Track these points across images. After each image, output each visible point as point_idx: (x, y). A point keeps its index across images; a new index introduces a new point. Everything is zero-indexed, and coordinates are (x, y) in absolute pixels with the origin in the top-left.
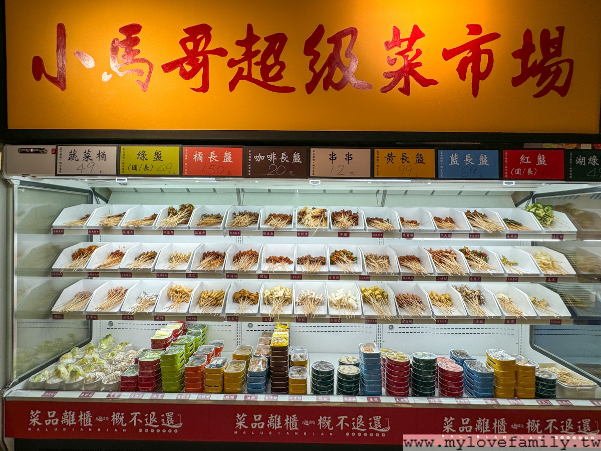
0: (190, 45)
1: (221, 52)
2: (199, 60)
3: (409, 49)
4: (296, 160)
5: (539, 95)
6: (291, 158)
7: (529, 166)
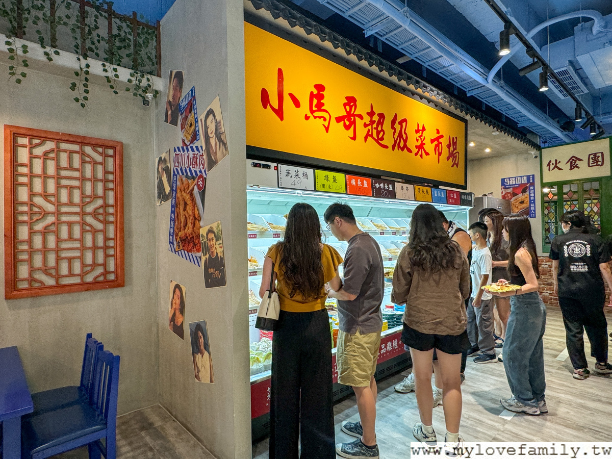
0: (348, 108)
1: (361, 117)
2: (351, 119)
3: (422, 136)
4: (391, 188)
5: (453, 166)
6: (389, 187)
7: (453, 198)
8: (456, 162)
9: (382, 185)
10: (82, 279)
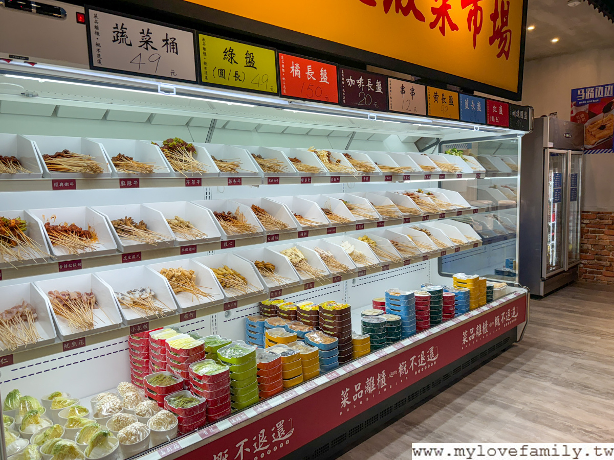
4: (379, 90)
5: (499, 56)
6: (374, 87)
7: (496, 114)
8: (506, 49)
9: (360, 82)
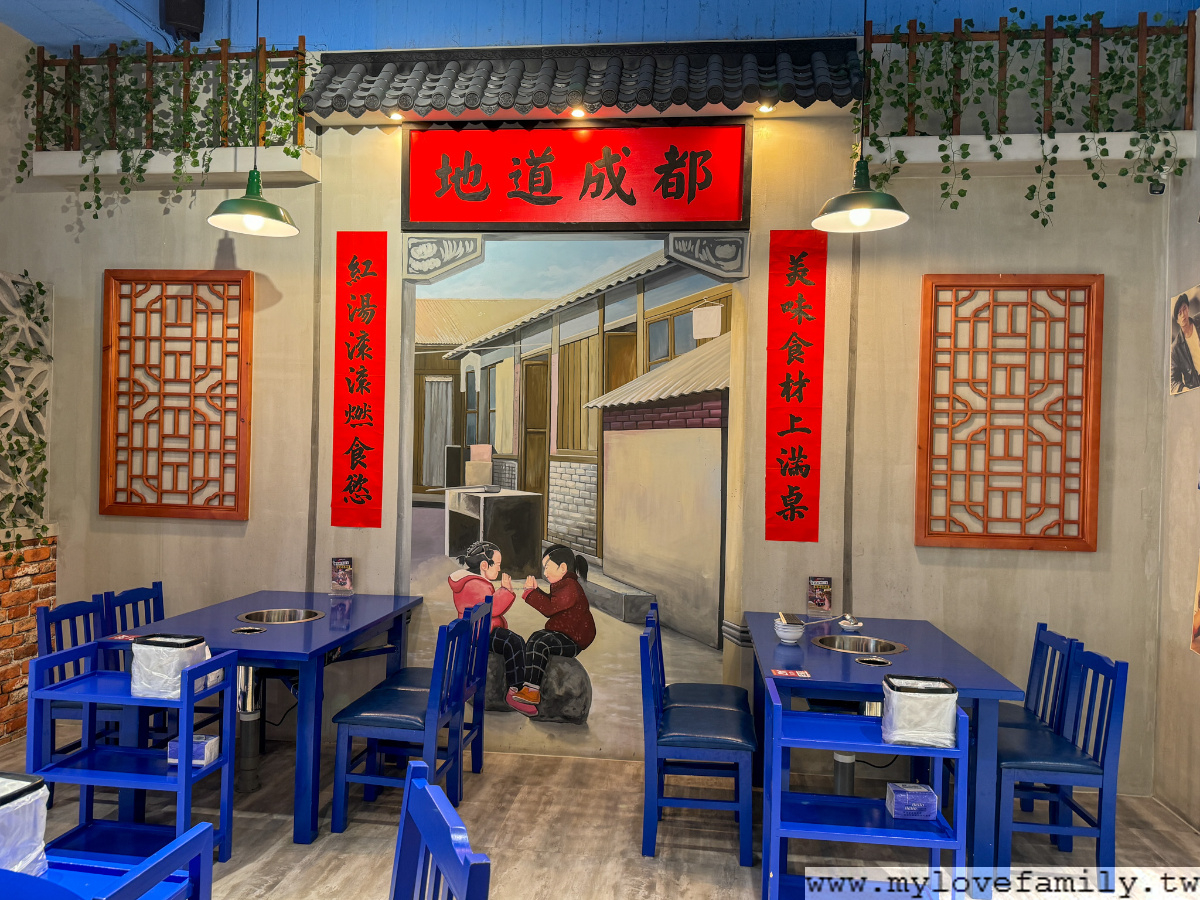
10: (1023, 528)
